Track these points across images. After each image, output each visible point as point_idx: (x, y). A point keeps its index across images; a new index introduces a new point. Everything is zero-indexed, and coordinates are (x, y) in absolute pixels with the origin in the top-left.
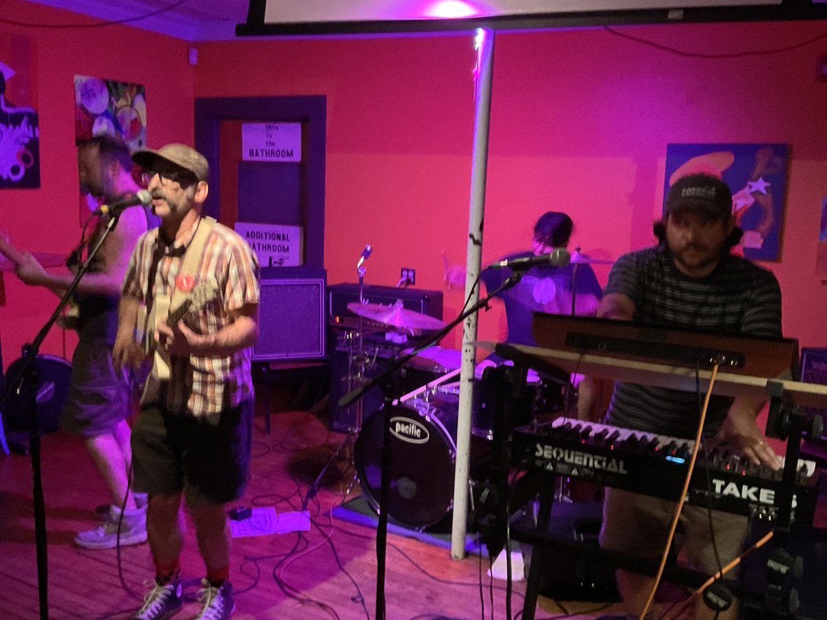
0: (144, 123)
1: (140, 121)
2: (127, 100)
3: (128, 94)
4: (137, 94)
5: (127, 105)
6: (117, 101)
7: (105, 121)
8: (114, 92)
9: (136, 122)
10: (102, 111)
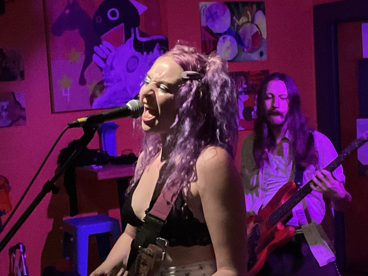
0: (265, 36)
1: (261, 35)
2: (247, 16)
3: (248, 12)
4: (257, 11)
5: (248, 22)
6: (239, 21)
7: (229, 38)
8: (236, 12)
9: (257, 36)
10: (226, 30)
